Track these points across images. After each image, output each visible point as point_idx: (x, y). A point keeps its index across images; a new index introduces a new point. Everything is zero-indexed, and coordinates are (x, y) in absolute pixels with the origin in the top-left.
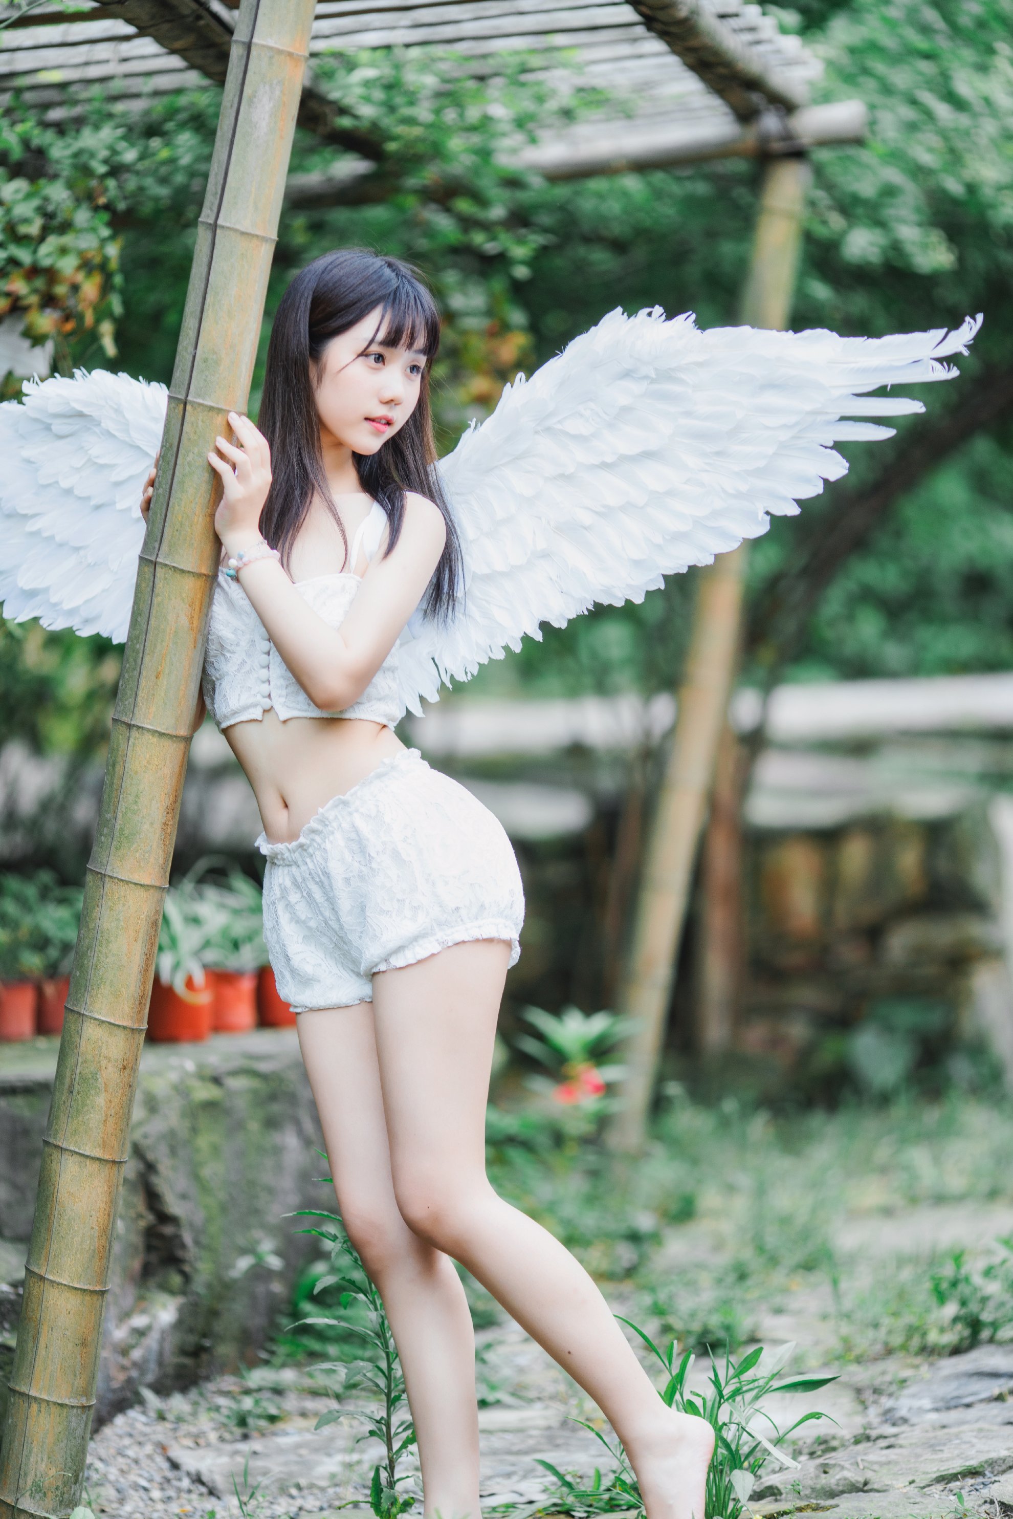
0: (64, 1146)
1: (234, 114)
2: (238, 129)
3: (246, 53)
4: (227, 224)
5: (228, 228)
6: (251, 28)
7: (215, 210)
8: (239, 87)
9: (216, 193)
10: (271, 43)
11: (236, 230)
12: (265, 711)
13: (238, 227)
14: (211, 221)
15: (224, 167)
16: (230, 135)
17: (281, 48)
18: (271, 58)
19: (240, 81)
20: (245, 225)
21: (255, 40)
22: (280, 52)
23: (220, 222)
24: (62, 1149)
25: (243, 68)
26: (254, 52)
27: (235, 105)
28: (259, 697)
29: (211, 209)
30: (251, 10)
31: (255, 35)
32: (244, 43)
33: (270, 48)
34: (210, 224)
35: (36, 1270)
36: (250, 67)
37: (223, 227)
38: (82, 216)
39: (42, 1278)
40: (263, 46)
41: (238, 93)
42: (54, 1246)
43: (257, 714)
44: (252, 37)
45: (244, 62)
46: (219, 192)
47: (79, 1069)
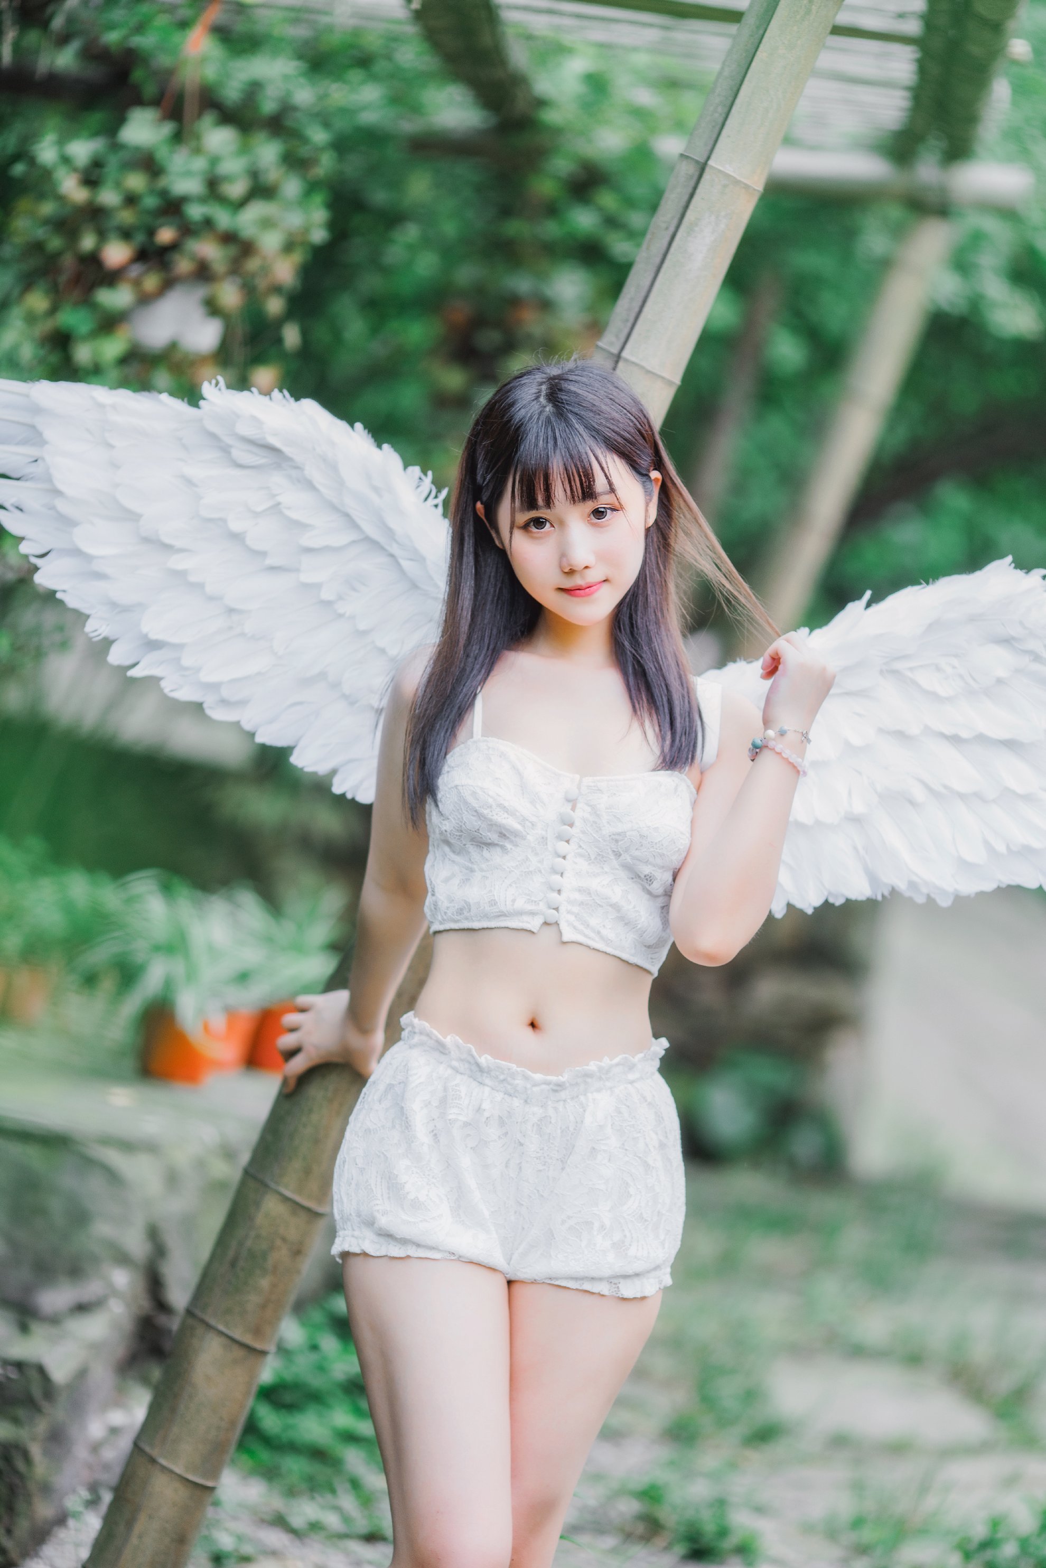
0: (212, 1322)
1: (667, 239)
2: (669, 257)
3: (697, 174)
4: (633, 359)
5: (633, 363)
6: (709, 148)
7: (622, 339)
8: (681, 210)
9: (627, 320)
10: (729, 170)
11: (642, 368)
12: (546, 923)
13: (643, 364)
14: (615, 350)
15: (643, 294)
16: (657, 260)
17: (738, 178)
18: (725, 186)
19: (683, 203)
20: (653, 364)
21: (711, 162)
22: (737, 182)
23: (625, 354)
24: (209, 1327)
25: (690, 190)
26: (707, 176)
27: (672, 229)
28: (542, 906)
29: (617, 336)
30: (714, 127)
31: (713, 156)
32: (697, 162)
33: (727, 176)
34: (612, 354)
35: (147, 1449)
36: (698, 191)
37: (626, 360)
38: (292, 187)
39: (153, 1461)
40: (720, 171)
41: (678, 216)
42: (175, 1430)
43: (534, 924)
44: (708, 158)
45: (692, 183)
46: (632, 319)
47: (249, 1243)
